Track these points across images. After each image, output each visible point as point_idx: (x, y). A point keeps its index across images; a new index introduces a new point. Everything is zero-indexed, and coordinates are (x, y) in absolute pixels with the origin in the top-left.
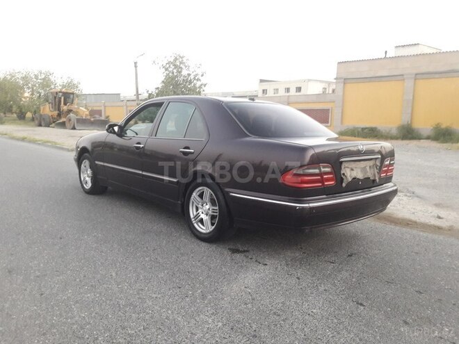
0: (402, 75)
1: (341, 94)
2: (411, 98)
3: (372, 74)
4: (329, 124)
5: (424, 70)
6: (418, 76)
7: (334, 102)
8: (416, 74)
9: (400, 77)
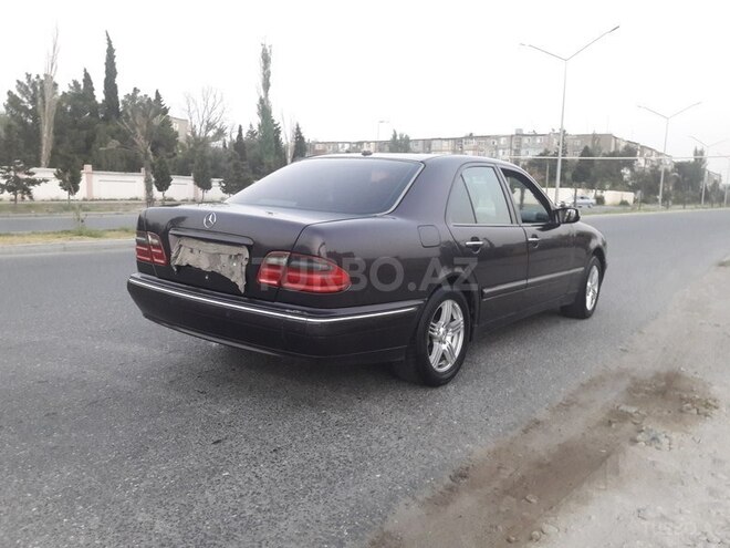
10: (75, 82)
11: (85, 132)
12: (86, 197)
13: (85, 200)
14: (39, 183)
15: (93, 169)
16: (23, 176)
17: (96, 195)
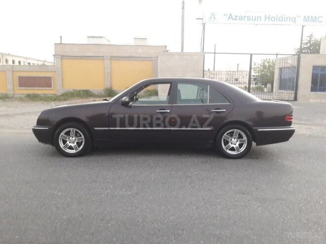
0: (103, 57)
1: (60, 66)
2: (110, 71)
3: (81, 54)
4: (52, 88)
5: (115, 54)
6: (113, 58)
7: (55, 72)
8: (111, 57)
9: (101, 58)
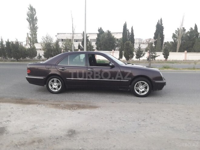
10: (192, 28)
11: (191, 42)
12: (184, 59)
13: (184, 60)
14: (157, 56)
15: (187, 52)
16: (154, 55)
17: (187, 59)
